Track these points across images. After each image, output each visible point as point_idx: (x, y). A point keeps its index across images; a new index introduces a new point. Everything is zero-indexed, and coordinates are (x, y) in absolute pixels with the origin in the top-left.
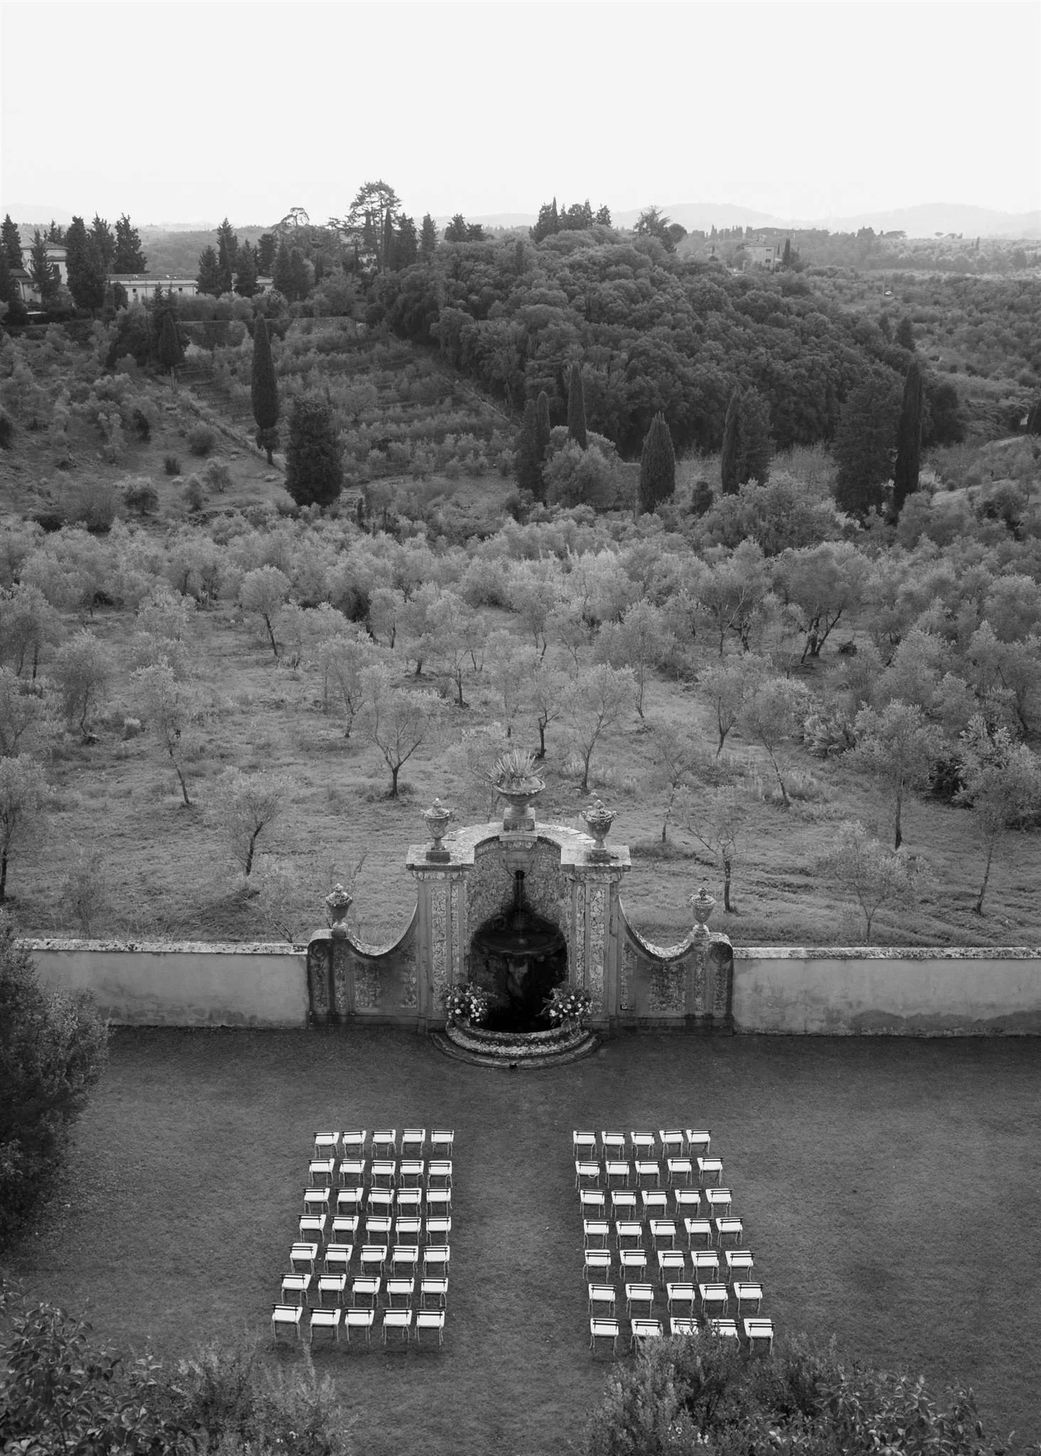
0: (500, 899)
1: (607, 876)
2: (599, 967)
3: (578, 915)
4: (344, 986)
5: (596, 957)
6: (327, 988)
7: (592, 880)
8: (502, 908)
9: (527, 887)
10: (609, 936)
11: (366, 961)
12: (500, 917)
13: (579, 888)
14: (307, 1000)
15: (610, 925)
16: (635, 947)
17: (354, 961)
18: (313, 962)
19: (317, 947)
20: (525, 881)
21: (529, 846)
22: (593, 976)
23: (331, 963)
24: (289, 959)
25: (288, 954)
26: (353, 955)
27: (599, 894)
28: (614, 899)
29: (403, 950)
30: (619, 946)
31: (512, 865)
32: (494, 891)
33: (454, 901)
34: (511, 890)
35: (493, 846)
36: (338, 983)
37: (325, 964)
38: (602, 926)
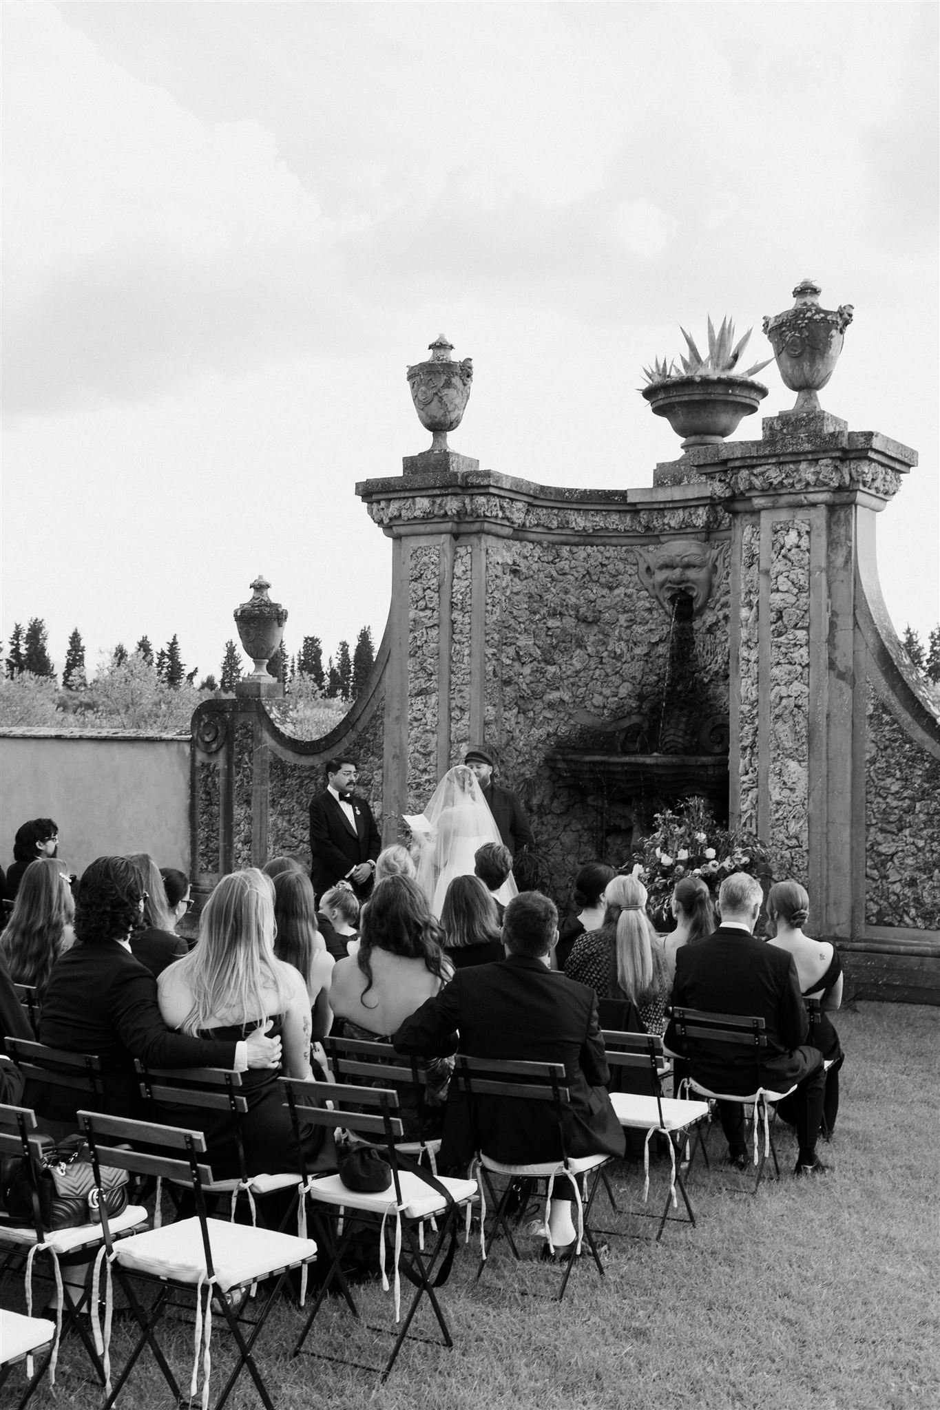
0: (634, 669)
1: (807, 472)
2: (793, 765)
3: (745, 613)
4: (249, 819)
5: (783, 729)
6: (220, 823)
7: (771, 490)
8: (641, 698)
9: (698, 638)
10: (827, 678)
11: (289, 757)
12: (635, 719)
13: (748, 529)
14: (188, 851)
15: (831, 642)
16: (906, 717)
17: (268, 757)
18: (200, 757)
19: (205, 718)
20: (697, 624)
21: (701, 517)
22: (776, 796)
23: (229, 760)
24: (162, 748)
25: (161, 740)
26: (269, 740)
27: (791, 539)
28: (840, 561)
29: (360, 727)
30: (855, 711)
31: (660, 576)
32: (620, 648)
33: (459, 585)
34: (662, 649)
35: (614, 521)
36: (239, 812)
37: (220, 762)
38: (801, 634)
